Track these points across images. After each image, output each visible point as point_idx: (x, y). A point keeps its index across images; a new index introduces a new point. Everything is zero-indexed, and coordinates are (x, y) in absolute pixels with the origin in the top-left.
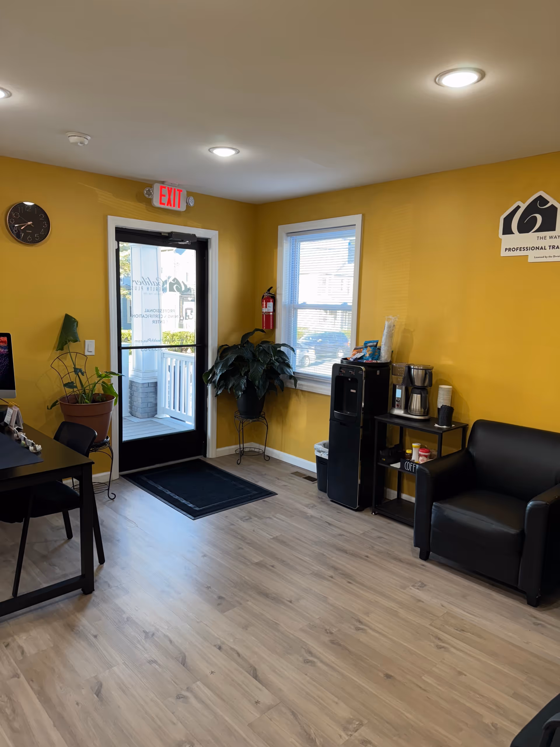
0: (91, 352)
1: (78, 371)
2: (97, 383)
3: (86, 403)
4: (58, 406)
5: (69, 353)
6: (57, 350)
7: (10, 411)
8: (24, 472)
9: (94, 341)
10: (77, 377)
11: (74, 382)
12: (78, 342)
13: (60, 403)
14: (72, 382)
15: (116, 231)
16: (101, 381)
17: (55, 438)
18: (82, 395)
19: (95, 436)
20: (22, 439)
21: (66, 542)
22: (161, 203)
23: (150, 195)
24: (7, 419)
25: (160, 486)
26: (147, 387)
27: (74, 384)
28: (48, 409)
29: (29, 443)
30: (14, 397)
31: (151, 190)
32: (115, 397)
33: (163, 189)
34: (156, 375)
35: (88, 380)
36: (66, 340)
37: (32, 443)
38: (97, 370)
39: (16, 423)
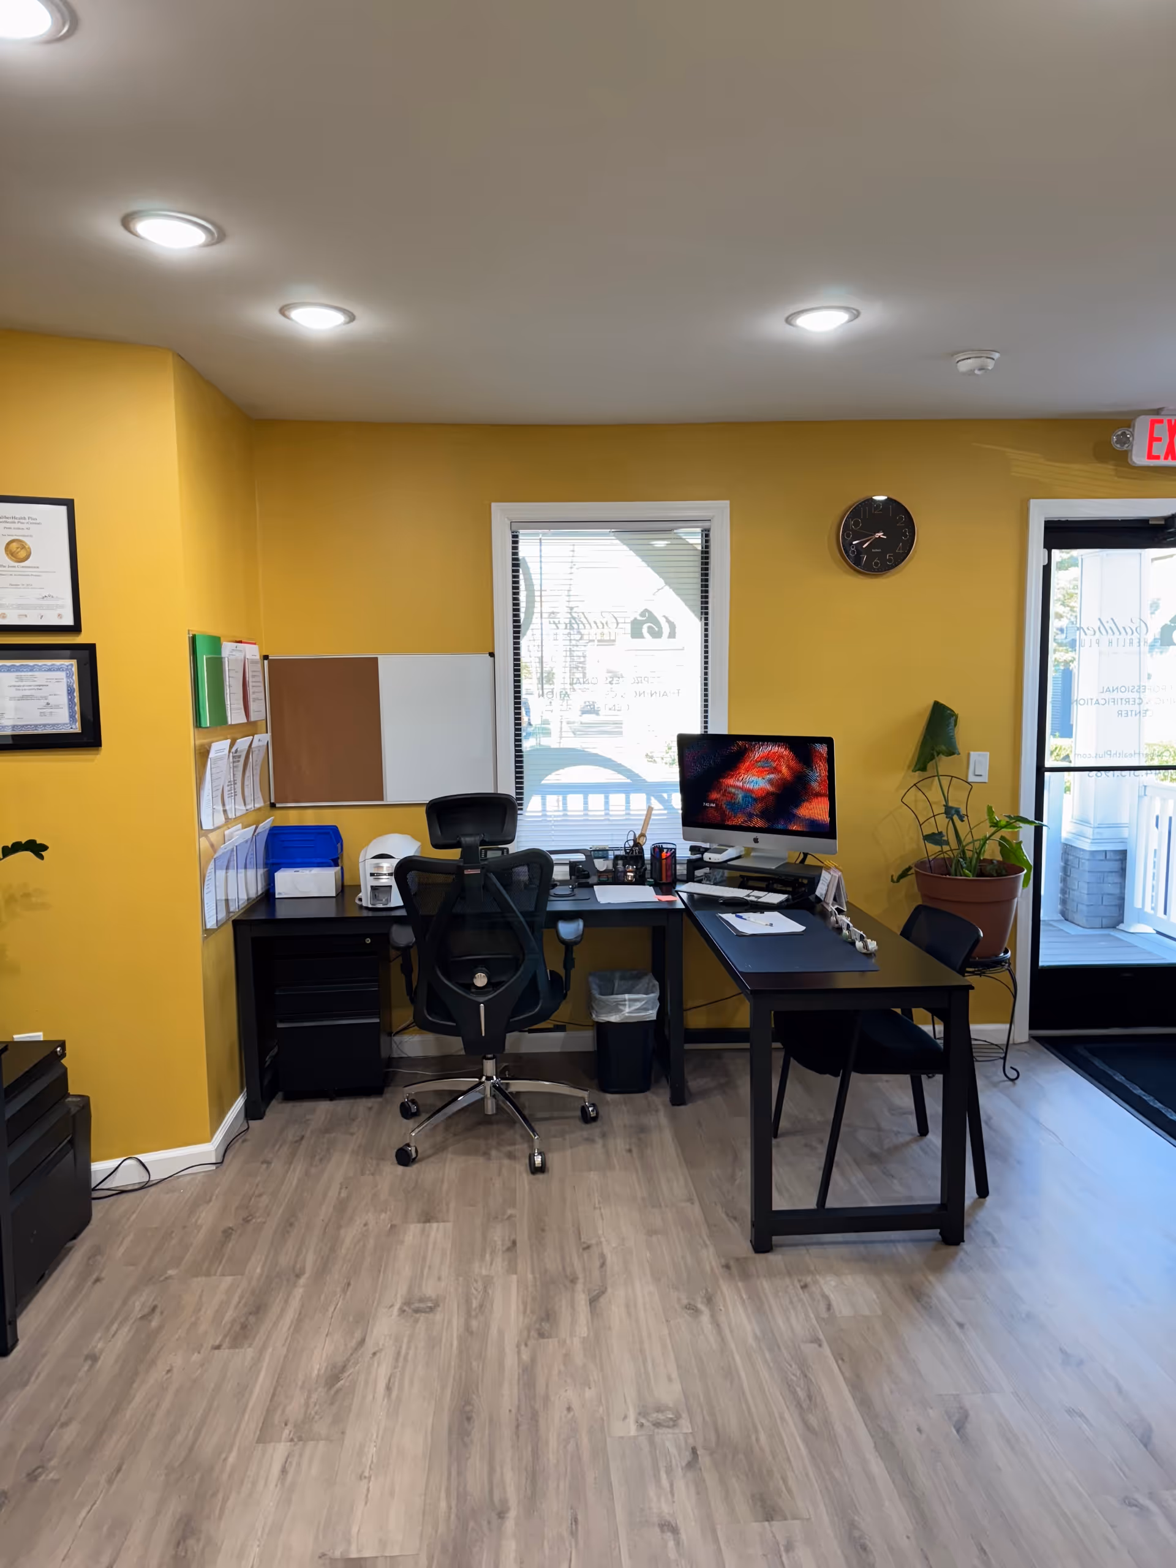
0: (981, 775)
1: (953, 812)
2: (989, 838)
3: (966, 876)
4: (911, 878)
5: (937, 778)
6: (914, 771)
7: (825, 876)
8: (845, 982)
9: (988, 753)
10: (951, 823)
11: (944, 833)
12: (956, 755)
13: (916, 871)
14: (940, 833)
15: (1046, 528)
16: (997, 837)
17: (901, 934)
18: (959, 860)
19: (978, 939)
20: (845, 926)
21: (915, 1140)
22: (1150, 456)
23: (1125, 443)
24: (820, 891)
25: (1118, 1074)
26: (1102, 860)
27: (944, 836)
28: (892, 881)
29: (855, 935)
30: (834, 852)
31: (1127, 432)
32: (1024, 870)
33: (1157, 426)
34: (1126, 835)
35: (972, 831)
36: (932, 752)
37: (861, 935)
38: (990, 811)
39: (835, 899)
